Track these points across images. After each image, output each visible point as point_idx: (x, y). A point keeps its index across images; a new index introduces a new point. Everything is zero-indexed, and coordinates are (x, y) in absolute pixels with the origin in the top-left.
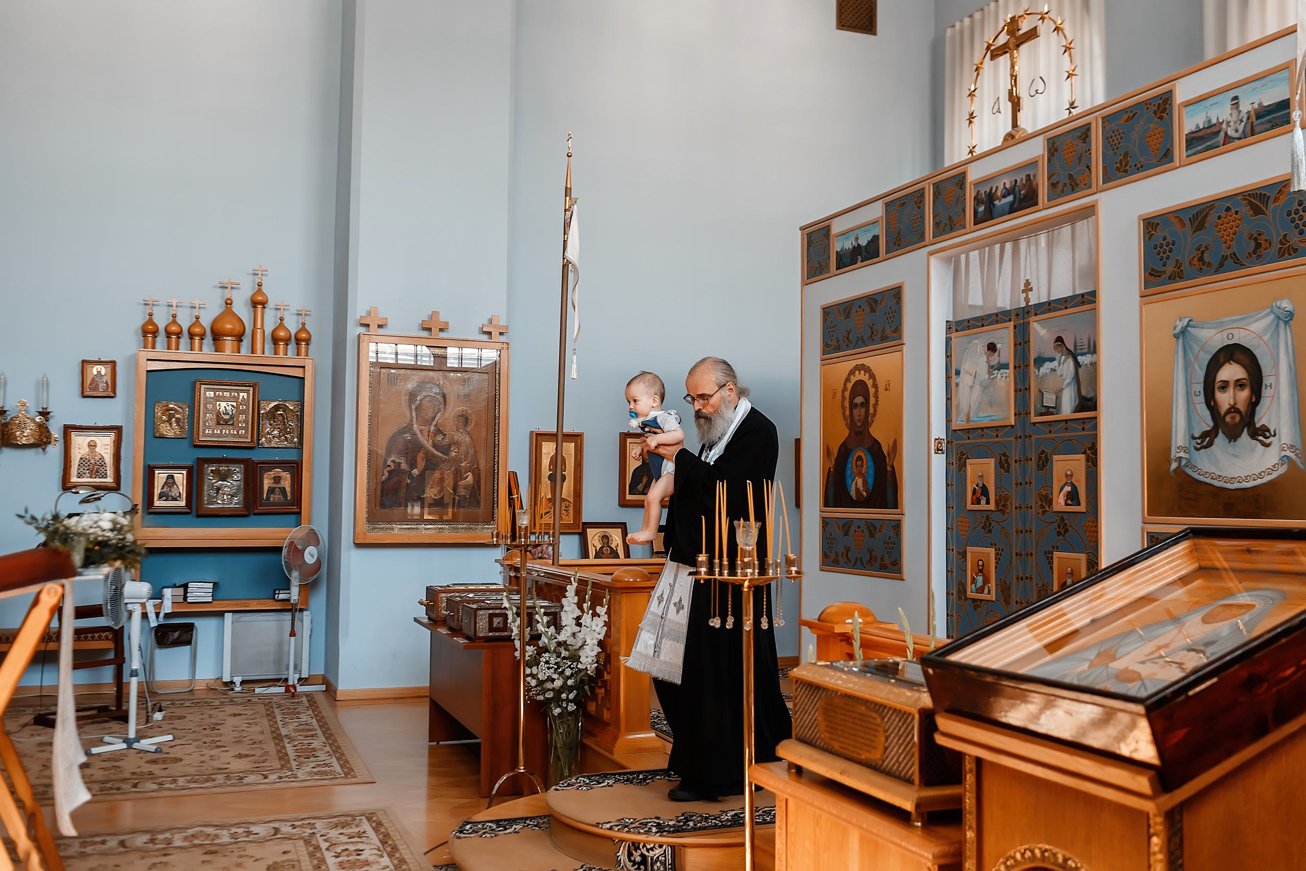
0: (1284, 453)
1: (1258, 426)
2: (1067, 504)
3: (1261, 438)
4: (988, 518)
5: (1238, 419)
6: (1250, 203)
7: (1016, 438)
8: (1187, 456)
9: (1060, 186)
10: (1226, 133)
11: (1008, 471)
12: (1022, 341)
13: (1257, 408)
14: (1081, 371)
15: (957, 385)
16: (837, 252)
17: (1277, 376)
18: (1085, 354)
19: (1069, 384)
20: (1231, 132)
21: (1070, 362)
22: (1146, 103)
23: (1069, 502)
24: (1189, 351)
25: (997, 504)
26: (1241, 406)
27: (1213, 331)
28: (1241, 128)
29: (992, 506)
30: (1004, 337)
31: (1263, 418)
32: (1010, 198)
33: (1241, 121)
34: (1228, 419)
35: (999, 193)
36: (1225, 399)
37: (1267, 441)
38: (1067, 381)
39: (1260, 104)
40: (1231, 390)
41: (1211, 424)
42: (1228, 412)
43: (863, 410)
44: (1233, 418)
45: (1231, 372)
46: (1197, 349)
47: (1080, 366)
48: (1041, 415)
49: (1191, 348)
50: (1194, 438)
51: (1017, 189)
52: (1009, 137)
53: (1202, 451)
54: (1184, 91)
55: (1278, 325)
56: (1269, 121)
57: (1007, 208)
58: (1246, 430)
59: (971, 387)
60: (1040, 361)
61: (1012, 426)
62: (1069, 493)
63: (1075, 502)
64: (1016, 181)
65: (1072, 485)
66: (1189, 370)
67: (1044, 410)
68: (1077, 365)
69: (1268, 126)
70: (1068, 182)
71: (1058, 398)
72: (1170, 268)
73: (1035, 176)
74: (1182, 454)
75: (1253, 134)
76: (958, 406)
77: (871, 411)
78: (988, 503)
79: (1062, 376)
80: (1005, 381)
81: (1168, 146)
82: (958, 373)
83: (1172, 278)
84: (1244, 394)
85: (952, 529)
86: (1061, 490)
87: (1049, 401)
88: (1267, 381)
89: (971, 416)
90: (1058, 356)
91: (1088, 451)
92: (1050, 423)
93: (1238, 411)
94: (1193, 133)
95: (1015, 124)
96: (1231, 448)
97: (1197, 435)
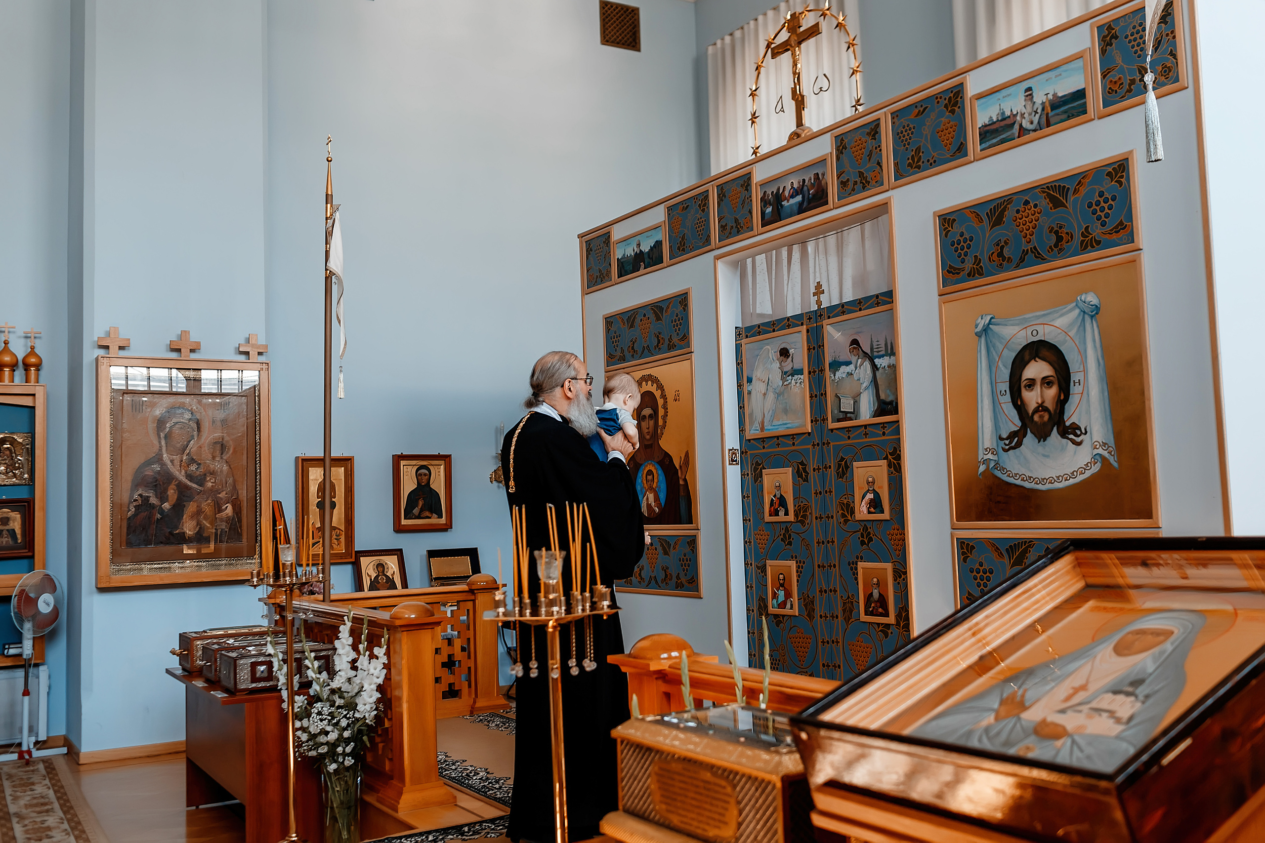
0: (1096, 451)
1: (1068, 424)
2: (869, 512)
3: (1071, 436)
4: (787, 529)
5: (1046, 417)
6: (1049, 195)
7: (814, 445)
8: (995, 458)
9: (851, 184)
10: (1021, 125)
11: (806, 480)
12: (816, 345)
13: (1066, 406)
14: (878, 374)
15: (749, 393)
16: (618, 259)
17: (1085, 371)
18: (883, 356)
19: (866, 389)
20: (1026, 124)
21: (867, 364)
22: (937, 97)
23: (872, 510)
24: (992, 349)
25: (796, 515)
26: (1049, 404)
27: (1017, 328)
28: (1036, 119)
29: (791, 517)
30: (797, 341)
31: (1072, 416)
32: (799, 198)
33: (1036, 112)
34: (1036, 418)
35: (787, 193)
36: (1032, 398)
37: (1078, 440)
38: (864, 385)
39: (1055, 95)
40: (1038, 387)
41: (1019, 424)
42: (1036, 411)
43: (652, 423)
44: (1041, 417)
45: (1037, 369)
46: (1000, 347)
47: (878, 369)
48: (839, 420)
49: (994, 347)
50: (1001, 439)
51: (805, 188)
52: (795, 136)
53: (1011, 452)
54: (975, 84)
55: (1083, 320)
56: (1065, 112)
57: (796, 208)
58: (1055, 429)
59: (765, 394)
60: (836, 365)
61: (809, 434)
62: (871, 500)
63: (878, 510)
64: (804, 180)
65: (874, 492)
66: (994, 369)
67: (841, 416)
68: (875, 368)
69: (1064, 116)
70: (858, 180)
71: (856, 403)
72: (969, 265)
73: (823, 175)
74: (990, 456)
75: (1048, 125)
76: (751, 415)
77: (661, 422)
78: (786, 514)
79: (859, 380)
80: (800, 387)
81: (962, 140)
82: (750, 380)
83: (971, 275)
84: (1052, 392)
85: (750, 542)
86: (863, 497)
87: (847, 405)
88: (1074, 377)
89: (765, 424)
90: (854, 359)
91: (890, 457)
92: (848, 429)
93: (1046, 409)
94: (986, 126)
95: (800, 123)
96: (1040, 448)
97: (1005, 436)
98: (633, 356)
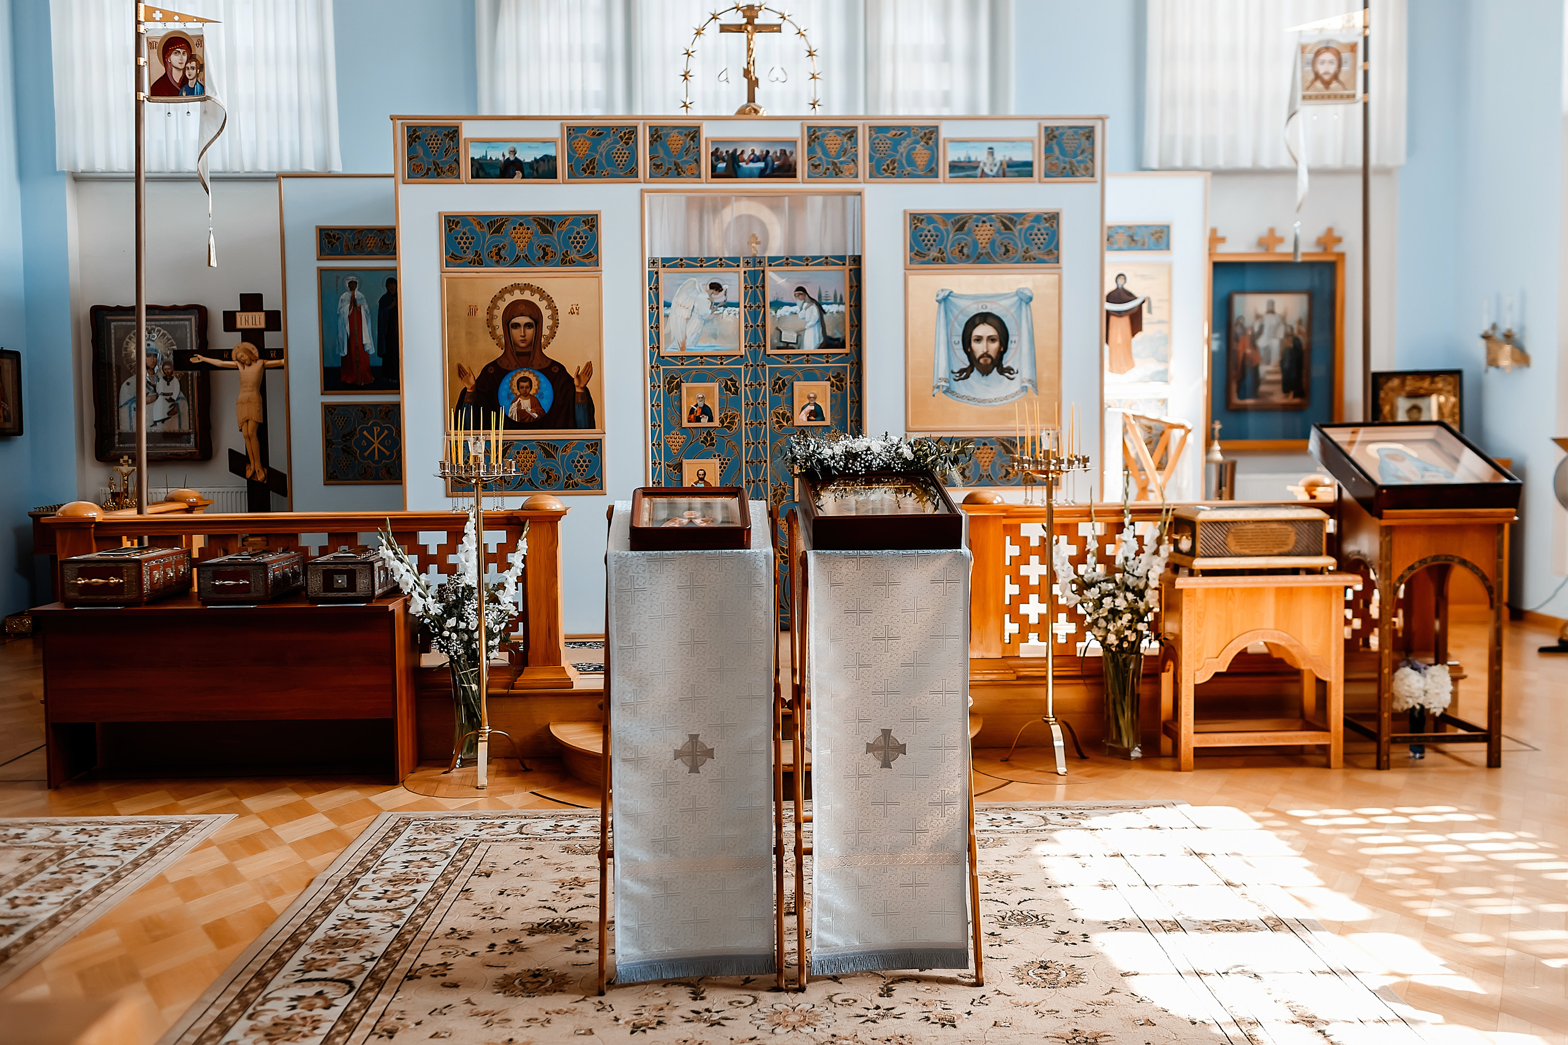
0: (1024, 385)
1: (1005, 366)
2: (809, 420)
3: (1007, 374)
4: (709, 434)
5: (989, 361)
6: (1002, 222)
7: (746, 366)
8: (948, 385)
9: (822, 169)
10: (983, 170)
11: (736, 393)
12: (756, 283)
13: (1005, 355)
14: (825, 316)
15: (667, 316)
16: (472, 159)
17: (1020, 335)
19: (811, 326)
20: (987, 170)
21: (814, 309)
22: (911, 128)
23: (812, 418)
24: (949, 313)
25: (722, 422)
26: (993, 353)
27: (971, 302)
28: (995, 169)
29: (716, 423)
30: (733, 279)
31: (1008, 361)
32: (762, 165)
33: (995, 165)
34: (982, 361)
35: (746, 157)
36: (979, 348)
37: (1011, 376)
38: (810, 324)
39: (1010, 159)
40: (984, 342)
41: (968, 364)
42: (982, 356)
43: (530, 332)
44: (985, 361)
45: (984, 330)
46: (956, 312)
47: (825, 313)
48: (778, 348)
49: (951, 311)
50: (953, 372)
51: (769, 159)
52: (746, 110)
53: (960, 381)
54: (948, 131)
55: (1021, 304)
56: (1017, 172)
57: (757, 172)
58: (995, 369)
59: (688, 319)
60: (777, 305)
61: (742, 356)
62: (812, 411)
63: (818, 418)
64: (768, 152)
65: (815, 404)
66: (950, 327)
67: (782, 345)
68: (822, 312)
69: (1016, 174)
70: (830, 167)
71: (800, 335)
72: (934, 254)
73: (792, 153)
74: (943, 383)
75: (1004, 176)
76: (668, 335)
77: (546, 332)
78: (711, 420)
79: (804, 319)
80: (734, 317)
81: (934, 165)
82: (668, 305)
83: (935, 260)
84: (994, 347)
85: (659, 445)
86: (803, 409)
87: (789, 337)
88: (1011, 338)
89: (687, 344)
90: (799, 302)
91: (832, 379)
92: (788, 356)
93: (990, 356)
94: (954, 162)
95: (751, 98)
96: (984, 380)
97: (956, 371)
98: (497, 262)
